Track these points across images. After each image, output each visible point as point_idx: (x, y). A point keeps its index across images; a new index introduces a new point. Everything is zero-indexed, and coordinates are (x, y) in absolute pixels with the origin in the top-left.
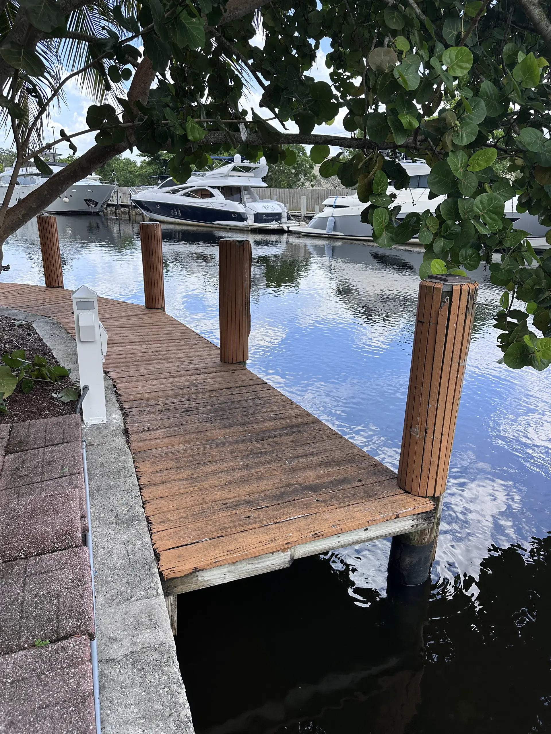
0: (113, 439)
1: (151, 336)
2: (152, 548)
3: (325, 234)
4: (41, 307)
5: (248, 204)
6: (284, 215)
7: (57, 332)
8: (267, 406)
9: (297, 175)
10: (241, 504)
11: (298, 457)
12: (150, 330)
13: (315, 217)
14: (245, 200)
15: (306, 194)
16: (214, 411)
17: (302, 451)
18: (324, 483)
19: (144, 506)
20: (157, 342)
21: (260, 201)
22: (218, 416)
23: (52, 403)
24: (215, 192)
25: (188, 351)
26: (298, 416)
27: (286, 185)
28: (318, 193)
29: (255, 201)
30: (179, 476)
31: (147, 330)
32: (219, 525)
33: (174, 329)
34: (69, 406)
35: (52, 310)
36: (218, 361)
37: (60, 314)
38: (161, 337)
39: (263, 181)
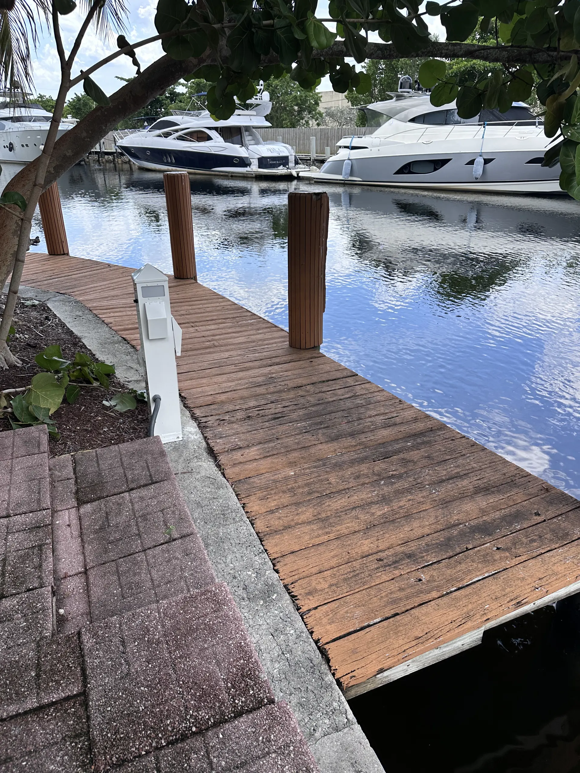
0: (200, 463)
1: (193, 316)
2: (312, 640)
3: (340, 180)
4: (51, 281)
5: (250, 147)
6: (292, 159)
7: (80, 313)
8: (371, 406)
9: (300, 112)
10: (401, 559)
11: (442, 481)
12: (190, 307)
13: (328, 160)
14: (247, 142)
15: (314, 134)
16: (309, 417)
17: (444, 473)
18: (495, 520)
19: (275, 568)
20: (204, 323)
21: (263, 143)
22: (317, 424)
23: (107, 415)
24: (213, 134)
25: (246, 333)
26: (416, 420)
27: (289, 124)
28: (328, 133)
29: (257, 143)
30: (303, 518)
31: (186, 307)
32: (387, 596)
33: (218, 304)
34: (128, 417)
35: (65, 285)
36: (287, 346)
37: (75, 290)
38: (208, 316)
39: (266, 120)
